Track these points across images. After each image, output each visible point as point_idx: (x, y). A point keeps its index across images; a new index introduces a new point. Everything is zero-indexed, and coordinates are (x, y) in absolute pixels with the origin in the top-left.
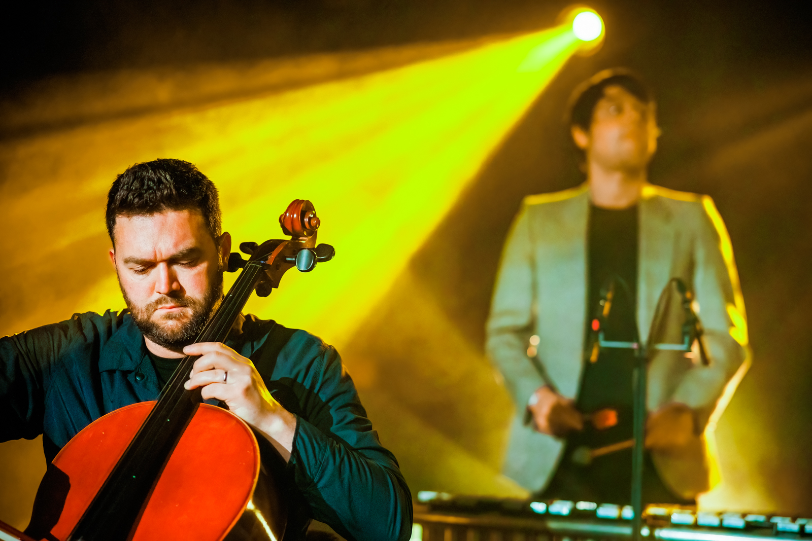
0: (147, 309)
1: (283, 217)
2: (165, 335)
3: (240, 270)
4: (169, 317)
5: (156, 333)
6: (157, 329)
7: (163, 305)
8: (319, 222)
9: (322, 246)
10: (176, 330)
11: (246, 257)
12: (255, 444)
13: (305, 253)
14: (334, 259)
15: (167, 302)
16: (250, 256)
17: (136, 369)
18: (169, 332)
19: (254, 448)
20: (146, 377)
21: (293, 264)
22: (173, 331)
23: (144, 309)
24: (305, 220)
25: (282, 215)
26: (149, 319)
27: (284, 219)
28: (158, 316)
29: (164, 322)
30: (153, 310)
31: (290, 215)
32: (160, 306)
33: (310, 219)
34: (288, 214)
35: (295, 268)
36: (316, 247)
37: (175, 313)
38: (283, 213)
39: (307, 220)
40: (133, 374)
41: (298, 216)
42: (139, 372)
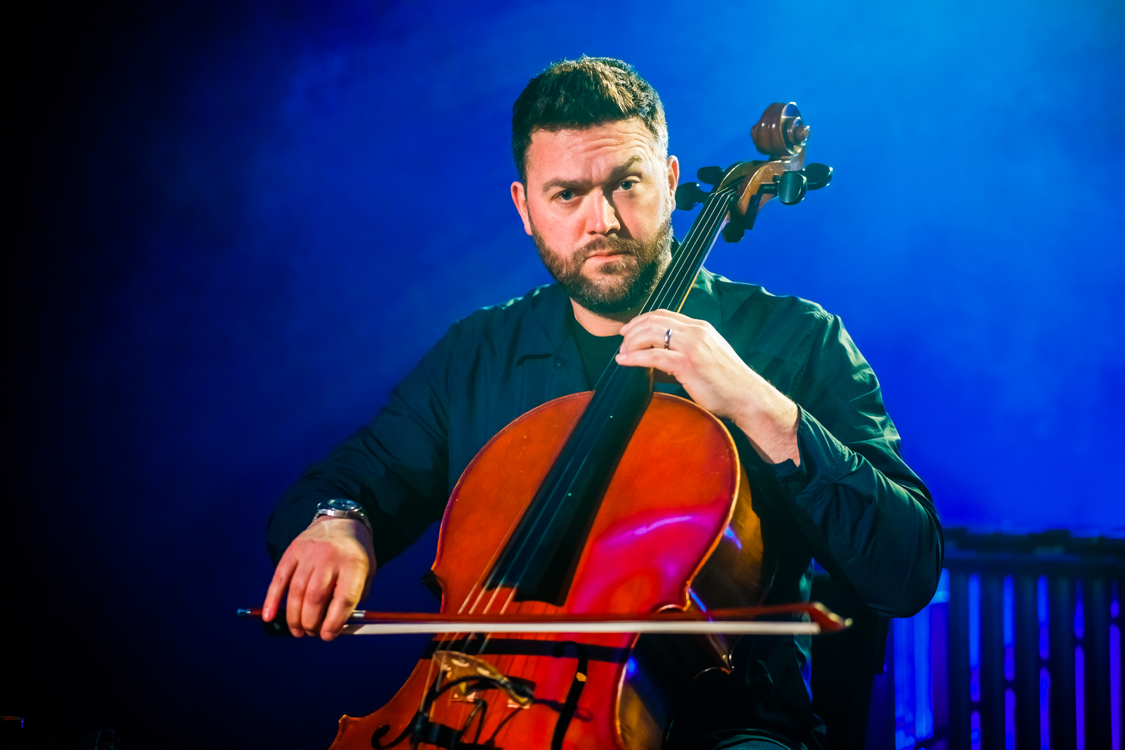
0: (575, 259)
1: (756, 128)
2: (600, 295)
5: (588, 291)
6: (588, 287)
7: (599, 251)
10: (615, 287)
12: (731, 445)
13: (790, 179)
15: (603, 247)
17: (556, 351)
19: (731, 452)
20: (568, 363)
22: (611, 290)
23: (570, 259)
24: (788, 130)
25: (755, 125)
26: (578, 272)
27: (758, 130)
28: (591, 268)
29: (600, 277)
30: (582, 259)
31: (766, 125)
32: (593, 252)
33: (795, 129)
34: (763, 125)
37: (615, 263)
38: (756, 122)
39: (791, 131)
40: (552, 358)
42: (560, 356)
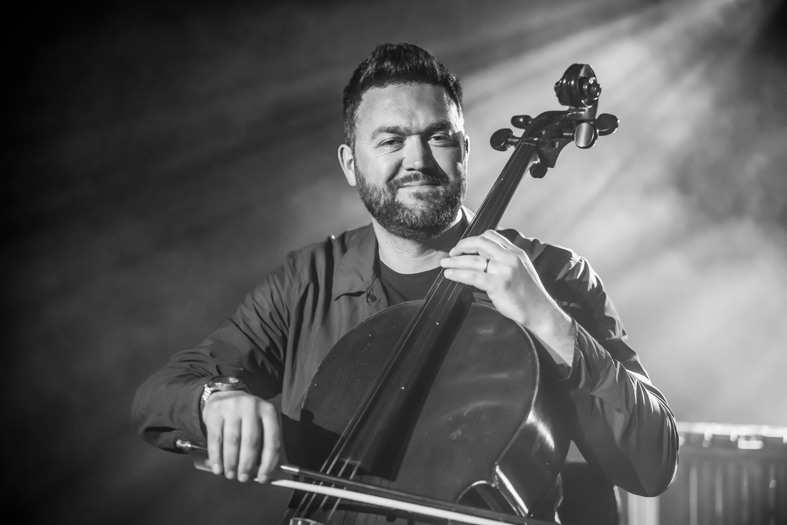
3: (512, 149)
8: (599, 90)
9: (604, 116)
11: (518, 133)
13: (584, 126)
14: (616, 131)
16: (523, 131)
17: (368, 289)
19: (533, 355)
20: (378, 299)
21: (571, 139)
23: (386, 189)
24: (584, 87)
26: (394, 199)
31: (567, 82)
33: (590, 86)
35: (573, 143)
36: (597, 117)
38: (558, 80)
39: (586, 87)
40: (364, 296)
41: (576, 83)
42: (371, 293)
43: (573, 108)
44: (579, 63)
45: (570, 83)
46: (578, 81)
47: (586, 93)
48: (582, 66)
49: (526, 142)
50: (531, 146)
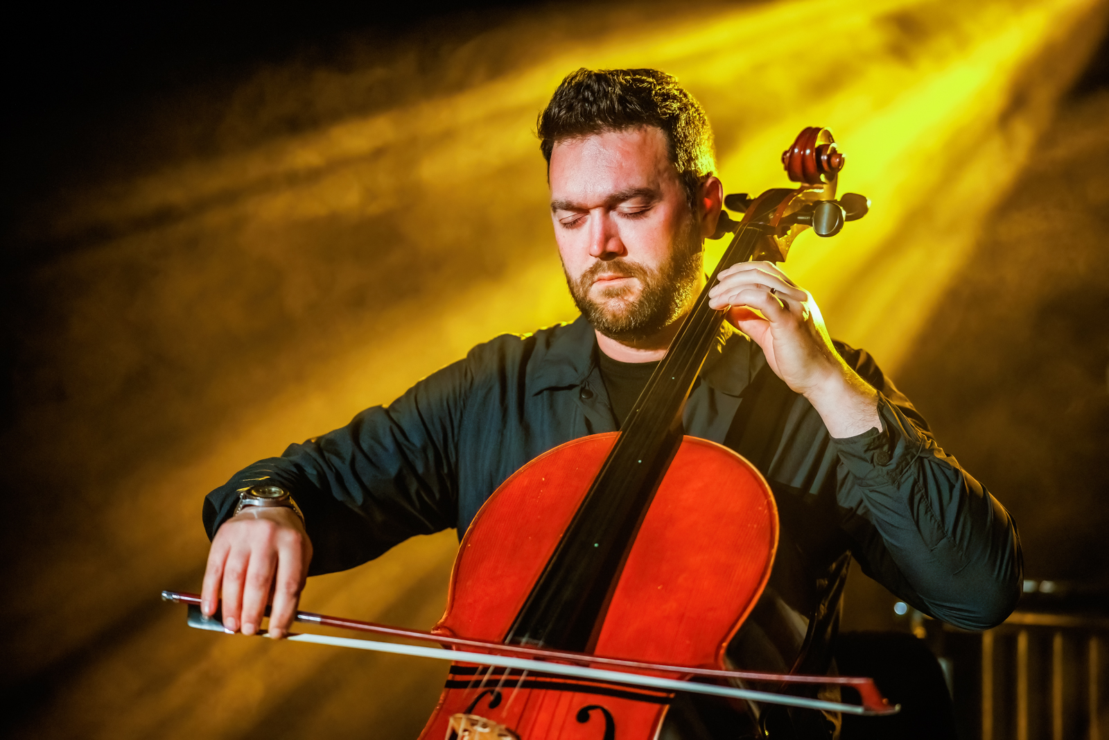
0: (581, 282)
1: (788, 155)
4: (609, 294)
5: (594, 317)
7: (601, 275)
8: (842, 162)
9: (848, 196)
10: (618, 313)
13: (826, 208)
14: (866, 217)
15: (604, 271)
17: (582, 382)
18: (609, 317)
20: (595, 395)
22: (614, 315)
23: (578, 282)
24: (822, 157)
25: (785, 153)
26: (586, 296)
27: (791, 156)
28: (596, 293)
29: (604, 301)
30: (589, 283)
31: (800, 150)
32: (596, 277)
33: (829, 156)
34: (796, 150)
35: (811, 230)
36: (838, 198)
37: (616, 287)
38: (787, 149)
39: (825, 158)
40: (577, 390)
41: (812, 153)
42: (587, 388)
43: (807, 185)
44: (814, 126)
45: (805, 152)
46: (814, 150)
47: (825, 166)
48: (818, 130)
49: (749, 226)
50: (757, 231)
